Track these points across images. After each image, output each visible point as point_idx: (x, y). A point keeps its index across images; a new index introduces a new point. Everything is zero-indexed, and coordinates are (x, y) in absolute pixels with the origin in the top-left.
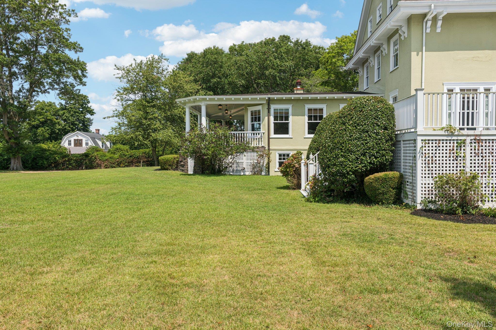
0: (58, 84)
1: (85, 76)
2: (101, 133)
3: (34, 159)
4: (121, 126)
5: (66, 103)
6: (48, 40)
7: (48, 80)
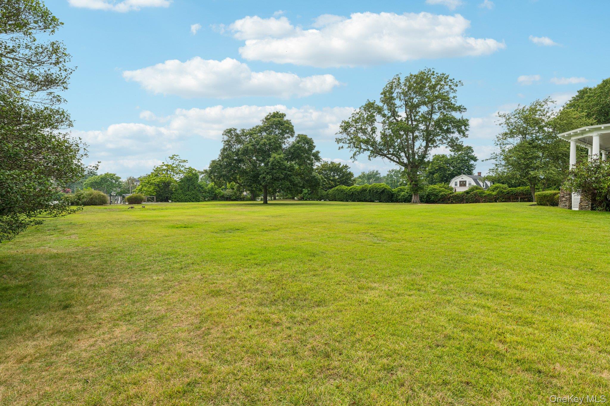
0: (446, 140)
1: (467, 130)
2: (483, 175)
3: (428, 196)
4: (498, 167)
5: (454, 154)
6: (439, 108)
7: (438, 137)
